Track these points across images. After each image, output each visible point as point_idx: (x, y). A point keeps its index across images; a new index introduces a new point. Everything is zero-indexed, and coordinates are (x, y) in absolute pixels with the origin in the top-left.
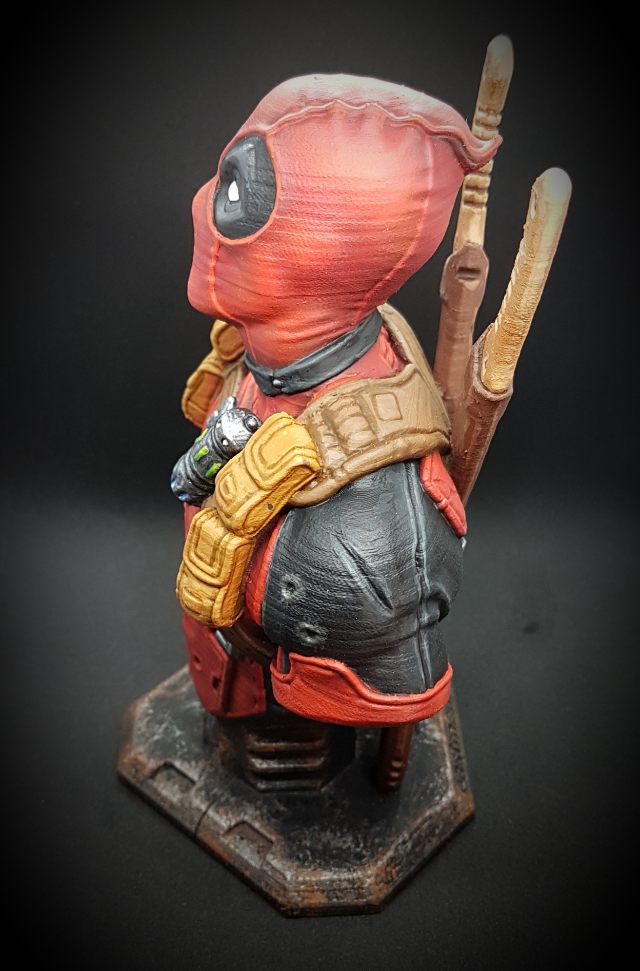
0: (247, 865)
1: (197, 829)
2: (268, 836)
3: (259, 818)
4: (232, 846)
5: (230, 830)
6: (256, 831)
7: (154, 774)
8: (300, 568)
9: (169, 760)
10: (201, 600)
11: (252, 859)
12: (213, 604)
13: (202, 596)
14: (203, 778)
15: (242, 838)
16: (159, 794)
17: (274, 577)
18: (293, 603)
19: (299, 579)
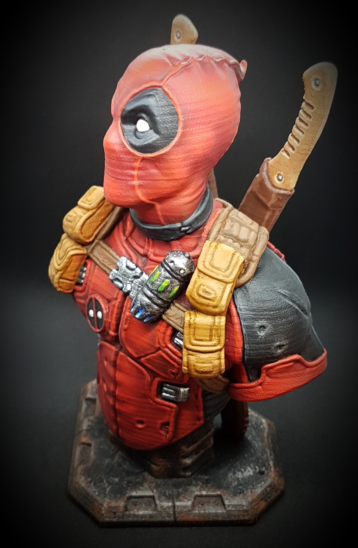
0: (217, 515)
1: (174, 517)
2: (215, 493)
3: (202, 489)
4: (202, 512)
5: (193, 505)
6: (207, 496)
7: (126, 508)
8: (263, 315)
9: (127, 495)
10: (212, 363)
11: (218, 510)
12: (220, 361)
13: (211, 360)
14: (155, 491)
15: (203, 505)
16: (138, 516)
17: (249, 328)
18: (266, 336)
19: (265, 321)
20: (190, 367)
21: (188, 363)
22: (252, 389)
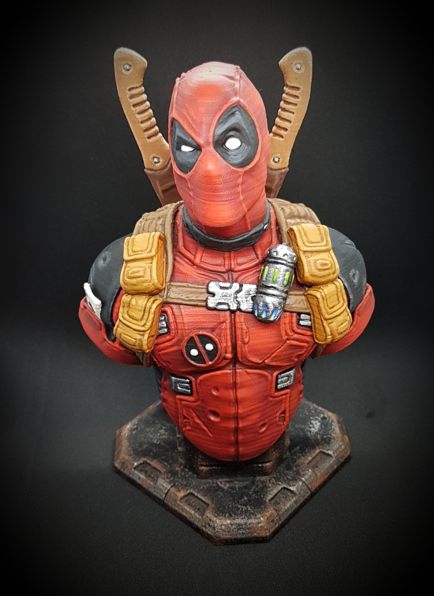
0: (332, 466)
7: (277, 510)
11: (329, 462)
15: (317, 466)
16: (289, 509)
20: (334, 333)
21: (331, 331)
22: (350, 334)
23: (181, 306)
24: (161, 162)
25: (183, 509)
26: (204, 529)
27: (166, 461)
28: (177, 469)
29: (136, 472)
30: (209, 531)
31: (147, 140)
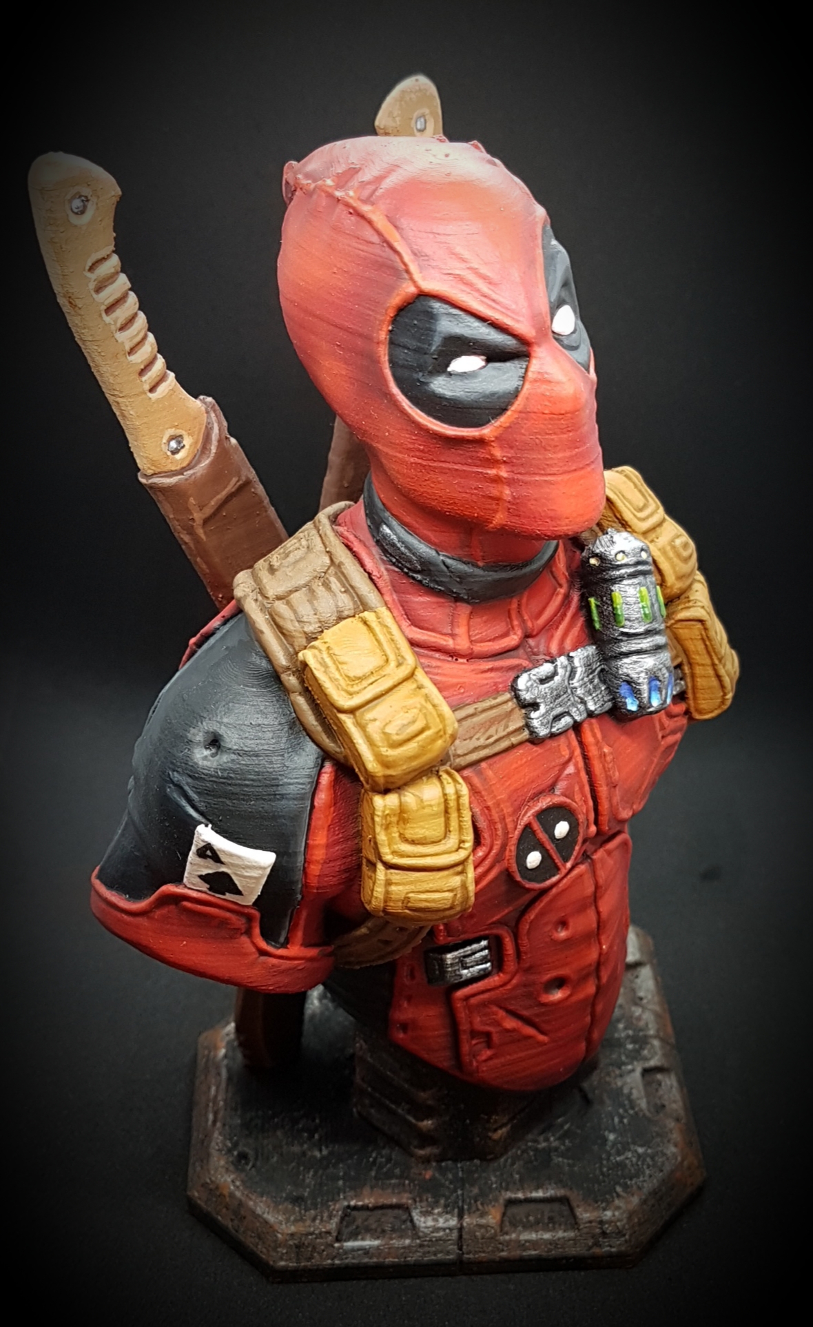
23: (484, 765)
24: (187, 447)
25: (522, 1246)
26: (596, 1250)
27: (390, 1178)
28: (428, 1174)
29: (350, 1244)
30: (611, 1247)
31: (150, 395)
